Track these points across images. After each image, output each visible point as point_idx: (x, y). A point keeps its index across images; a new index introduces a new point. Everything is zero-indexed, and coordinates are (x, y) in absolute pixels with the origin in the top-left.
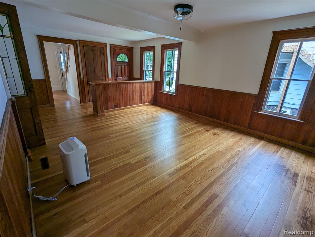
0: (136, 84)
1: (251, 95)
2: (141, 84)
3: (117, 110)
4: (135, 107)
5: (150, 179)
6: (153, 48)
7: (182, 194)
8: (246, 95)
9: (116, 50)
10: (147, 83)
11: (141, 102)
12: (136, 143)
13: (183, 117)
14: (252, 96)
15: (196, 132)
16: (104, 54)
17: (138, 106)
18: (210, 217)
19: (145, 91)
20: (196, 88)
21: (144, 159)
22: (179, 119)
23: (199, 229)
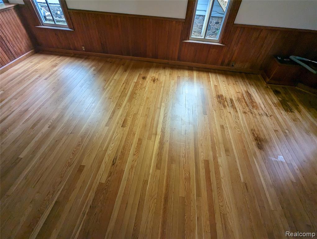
5: (144, 188)
7: (185, 183)
8: (173, 21)
11: (11, 55)
12: (79, 145)
13: (101, 65)
14: (179, 22)
15: (135, 86)
18: (219, 188)
21: (113, 165)
22: (100, 71)
23: (221, 207)
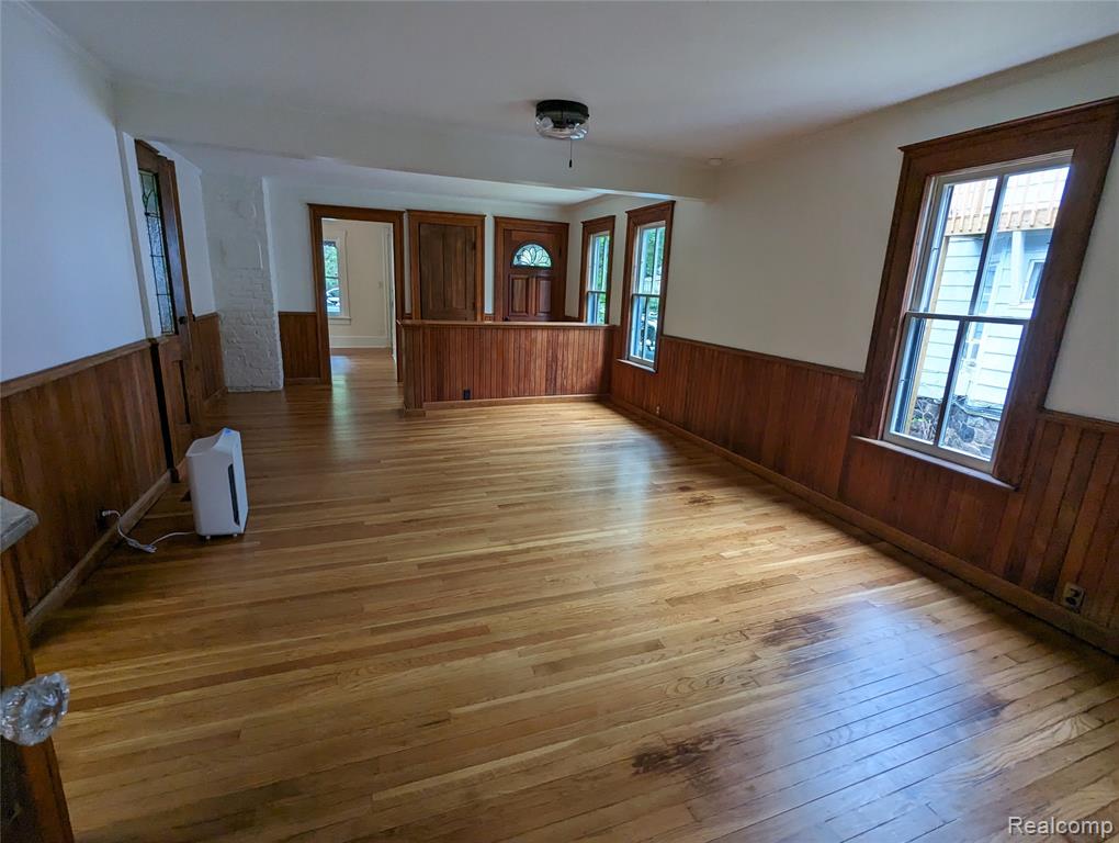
0: (539, 332)
1: (844, 375)
2: (555, 333)
3: (470, 406)
4: (530, 402)
6: (607, 223)
8: (832, 375)
9: (513, 232)
10: (577, 332)
11: (554, 387)
14: (849, 379)
16: (476, 246)
17: (540, 402)
19: (569, 358)
20: (704, 349)
23: (353, 673)
